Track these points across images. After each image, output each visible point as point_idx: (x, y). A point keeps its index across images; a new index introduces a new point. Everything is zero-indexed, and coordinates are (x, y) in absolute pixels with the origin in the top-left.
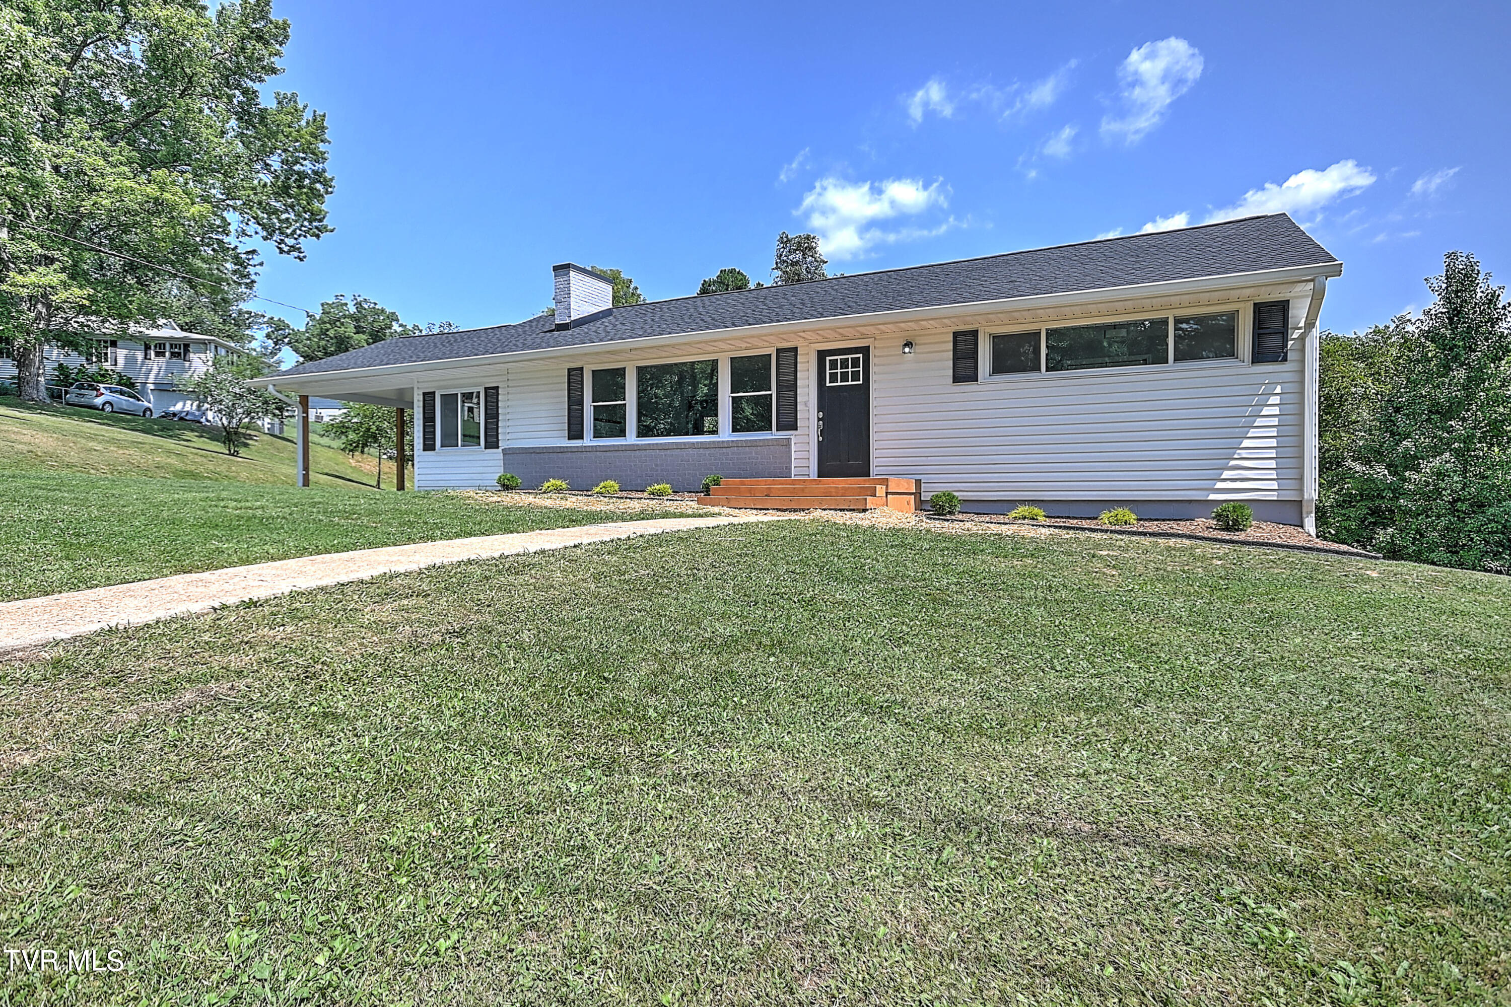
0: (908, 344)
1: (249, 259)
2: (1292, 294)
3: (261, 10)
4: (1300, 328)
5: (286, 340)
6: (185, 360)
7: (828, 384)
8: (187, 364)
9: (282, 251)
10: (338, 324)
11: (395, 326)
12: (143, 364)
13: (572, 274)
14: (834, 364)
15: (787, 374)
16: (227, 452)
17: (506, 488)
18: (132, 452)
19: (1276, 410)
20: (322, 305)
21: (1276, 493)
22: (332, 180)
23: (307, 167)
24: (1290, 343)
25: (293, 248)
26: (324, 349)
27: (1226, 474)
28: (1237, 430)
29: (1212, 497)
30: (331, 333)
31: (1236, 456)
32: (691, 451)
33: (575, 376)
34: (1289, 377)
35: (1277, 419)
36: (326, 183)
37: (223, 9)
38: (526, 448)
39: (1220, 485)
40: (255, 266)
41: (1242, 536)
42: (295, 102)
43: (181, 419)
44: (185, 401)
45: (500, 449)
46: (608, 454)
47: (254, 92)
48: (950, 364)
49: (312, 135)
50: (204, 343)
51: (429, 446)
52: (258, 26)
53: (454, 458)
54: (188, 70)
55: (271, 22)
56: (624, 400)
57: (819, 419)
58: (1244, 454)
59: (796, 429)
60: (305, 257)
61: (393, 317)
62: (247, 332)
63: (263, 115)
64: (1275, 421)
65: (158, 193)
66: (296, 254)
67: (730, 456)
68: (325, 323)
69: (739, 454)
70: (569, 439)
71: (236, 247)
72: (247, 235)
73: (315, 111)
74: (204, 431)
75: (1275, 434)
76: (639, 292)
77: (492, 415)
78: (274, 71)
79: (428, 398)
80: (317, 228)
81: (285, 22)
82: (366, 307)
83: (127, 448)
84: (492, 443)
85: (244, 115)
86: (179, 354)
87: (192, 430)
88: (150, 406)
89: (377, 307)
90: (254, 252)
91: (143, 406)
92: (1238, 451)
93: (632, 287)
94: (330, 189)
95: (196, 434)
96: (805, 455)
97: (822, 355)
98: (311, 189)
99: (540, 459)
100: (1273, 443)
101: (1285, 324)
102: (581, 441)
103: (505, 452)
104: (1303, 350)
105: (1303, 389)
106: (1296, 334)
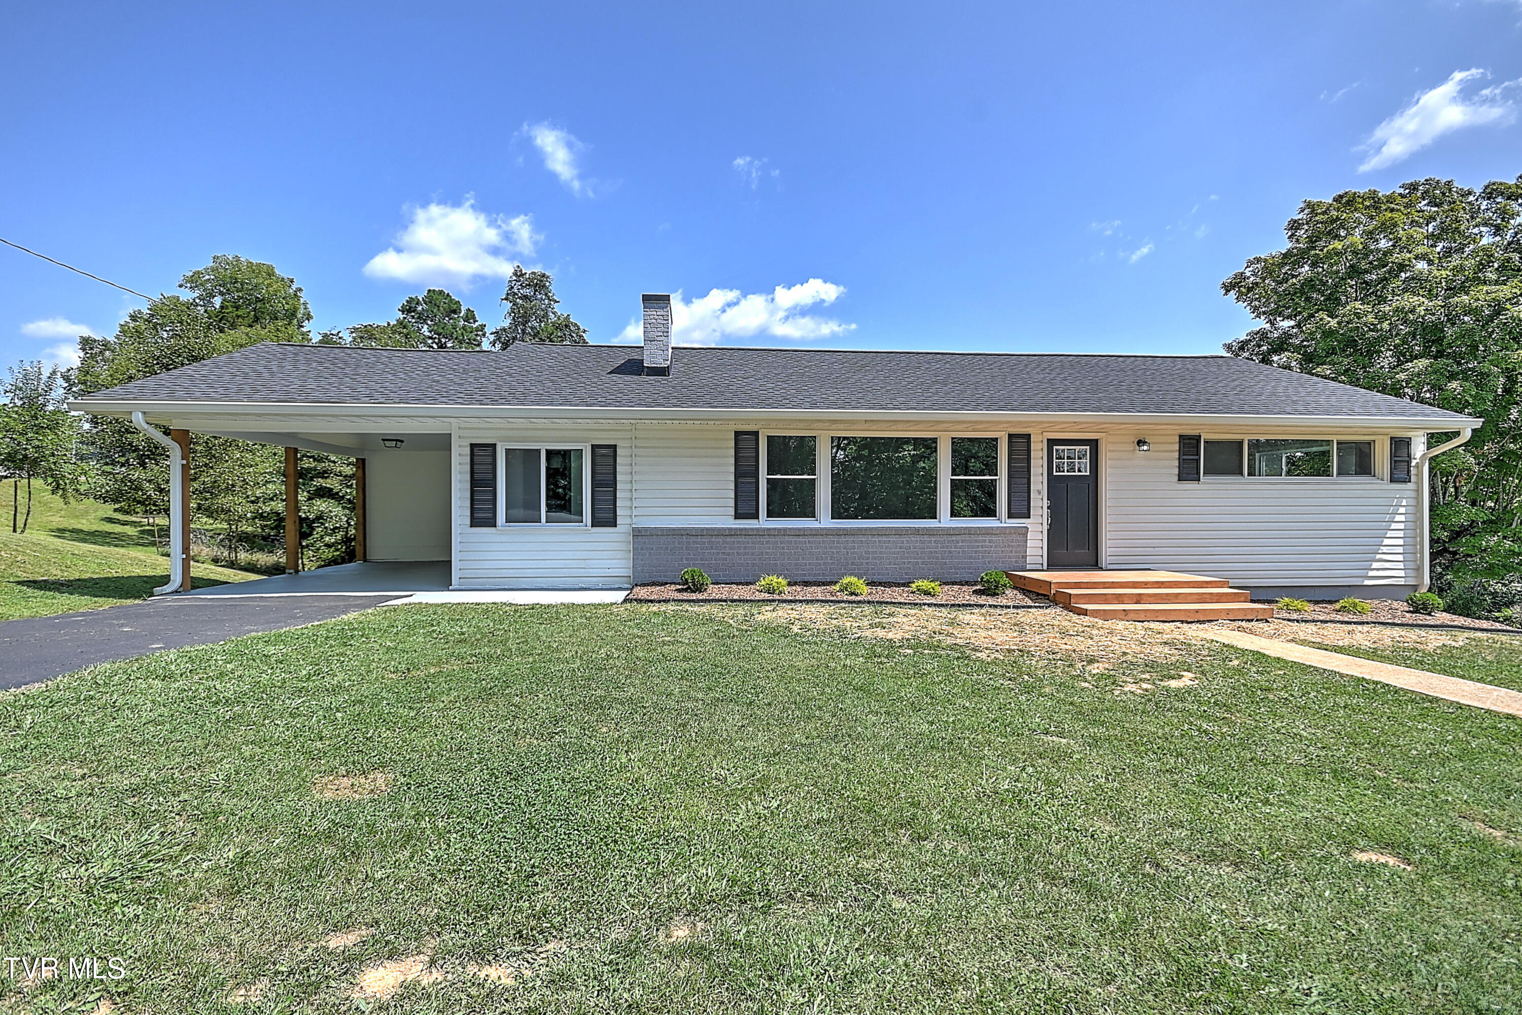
0: (1140, 443)
2: (1412, 434)
4: (1417, 460)
7: (1055, 473)
13: (668, 308)
14: (1061, 454)
15: (1017, 460)
19: (1402, 518)
21: (1402, 580)
24: (1412, 469)
27: (1375, 565)
28: (1381, 531)
29: (1367, 582)
31: (1380, 552)
32: (910, 538)
33: (746, 441)
34: (1412, 494)
35: (1403, 525)
38: (670, 529)
39: (1371, 573)
45: (621, 529)
48: (1177, 463)
51: (483, 519)
53: (533, 538)
56: (814, 474)
57: (1048, 508)
58: (1385, 549)
59: (1029, 517)
70: (735, 519)
75: (1402, 536)
77: (605, 483)
79: (482, 451)
84: (605, 518)
92: (1381, 548)
96: (1039, 543)
97: (1050, 444)
99: (696, 543)
100: (1401, 542)
101: (1409, 456)
102: (755, 521)
103: (638, 533)
104: (1420, 475)
105: (1418, 503)
106: (1414, 463)
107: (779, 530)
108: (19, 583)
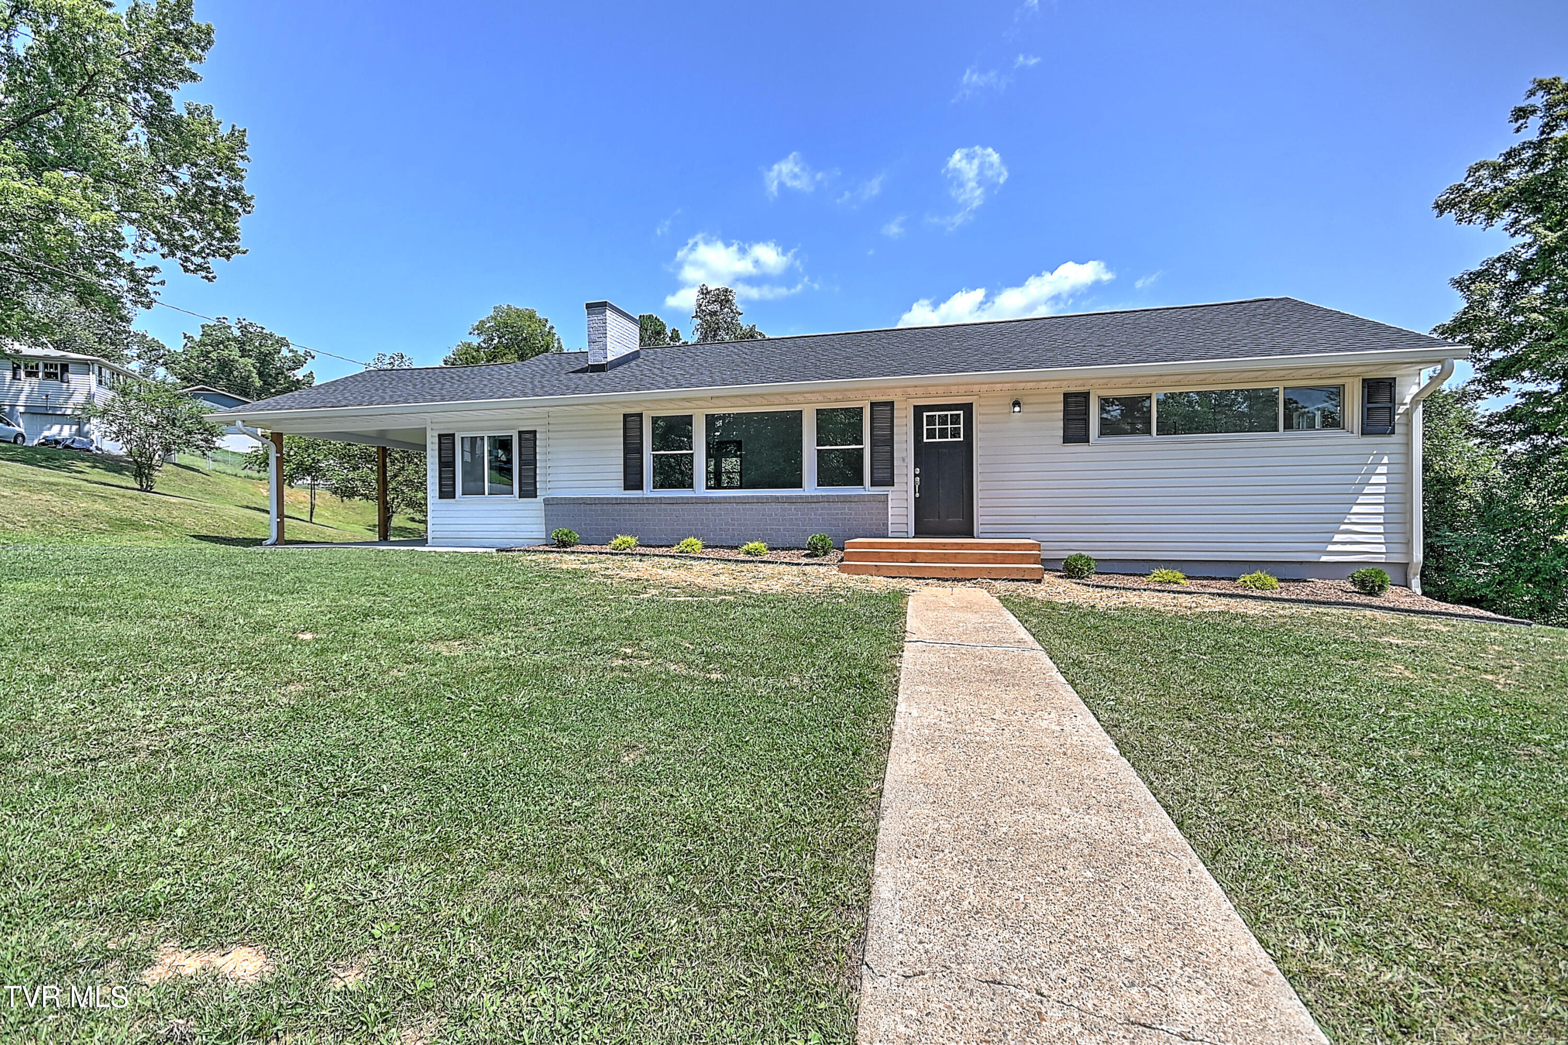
0: (1016, 403)
1: (148, 277)
2: (1398, 372)
3: (182, 12)
4: (1405, 404)
5: (161, 361)
6: (62, 381)
7: (925, 440)
8: (65, 385)
9: (186, 270)
10: (221, 346)
11: (285, 352)
12: (11, 385)
13: (608, 313)
14: (931, 420)
15: (882, 428)
16: (139, 487)
17: (563, 544)
18: (49, 498)
19: (1383, 479)
20: (203, 327)
21: (1384, 556)
22: (251, 198)
23: (222, 182)
24: (1397, 417)
25: (199, 268)
26: (205, 371)
27: (1337, 538)
28: (1347, 496)
29: (1323, 559)
30: (214, 355)
31: (1346, 521)
32: (774, 506)
33: (632, 422)
34: (1396, 449)
35: (1384, 487)
36: (244, 202)
37: (136, 5)
38: (574, 499)
39: (1331, 548)
40: (155, 284)
41: (1376, 601)
42: (209, 114)
43: (67, 447)
44: (62, 425)
45: (540, 499)
46: (675, 507)
47: (168, 98)
48: (1061, 424)
49: (231, 149)
50: (85, 363)
51: (447, 492)
52: (176, 27)
53: (480, 507)
54: (90, 67)
55: (192, 25)
56: (691, 449)
57: (916, 475)
58: (1354, 519)
59: (893, 485)
60: (214, 277)
61: (282, 342)
62: (126, 352)
63: (178, 123)
64: (1383, 489)
65: (53, 197)
66: (204, 274)
67: (820, 511)
68: (206, 345)
69: (830, 509)
70: (625, 489)
71: (132, 262)
72: (146, 250)
73: (233, 126)
74: (95, 461)
75: (1383, 501)
76: (554, 331)
77: (529, 462)
78: (193, 77)
79: (447, 440)
80: (226, 247)
81: (208, 26)
82: (252, 330)
83: (40, 492)
84: (528, 491)
85: (153, 121)
86: (56, 375)
87: (83, 460)
88: (22, 430)
89: (264, 331)
90: (153, 269)
91: (14, 431)
92: (1349, 516)
93: (548, 326)
94: (248, 209)
95: (88, 464)
96: (904, 511)
97: (919, 411)
98: (225, 206)
99: (591, 510)
100: (1381, 509)
101: (1392, 399)
102: (639, 492)
103: (547, 502)
104: (1409, 424)
105: (1408, 460)
106: (1401, 410)
107: (656, 498)
108: (194, 536)
